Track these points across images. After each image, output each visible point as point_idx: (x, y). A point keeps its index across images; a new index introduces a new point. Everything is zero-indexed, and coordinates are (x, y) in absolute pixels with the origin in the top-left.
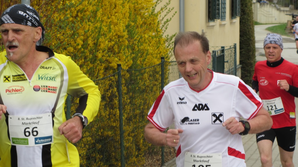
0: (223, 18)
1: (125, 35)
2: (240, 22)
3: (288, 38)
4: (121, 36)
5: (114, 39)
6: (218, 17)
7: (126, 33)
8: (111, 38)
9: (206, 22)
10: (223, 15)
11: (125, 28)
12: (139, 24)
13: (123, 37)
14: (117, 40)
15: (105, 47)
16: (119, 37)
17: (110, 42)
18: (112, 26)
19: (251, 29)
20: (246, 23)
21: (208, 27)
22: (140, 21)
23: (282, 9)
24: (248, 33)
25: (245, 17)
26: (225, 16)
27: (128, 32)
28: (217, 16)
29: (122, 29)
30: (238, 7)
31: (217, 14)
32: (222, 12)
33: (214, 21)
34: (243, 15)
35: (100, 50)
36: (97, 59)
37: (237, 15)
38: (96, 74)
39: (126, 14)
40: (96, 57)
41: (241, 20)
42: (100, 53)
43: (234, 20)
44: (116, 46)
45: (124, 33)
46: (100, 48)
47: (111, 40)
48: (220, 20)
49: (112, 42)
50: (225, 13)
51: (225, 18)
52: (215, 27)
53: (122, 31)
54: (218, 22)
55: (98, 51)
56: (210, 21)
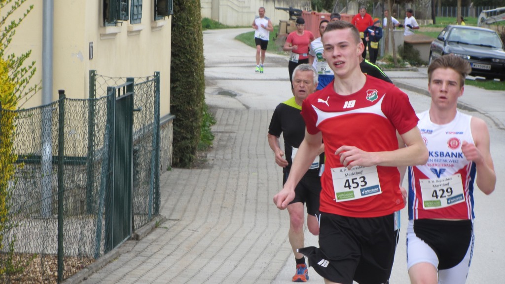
0: (136, 18)
2: (173, 25)
6: (126, 16)
9: (99, 26)
10: (136, 12)
19: (195, 40)
20: (186, 27)
21: (102, 35)
24: (188, 48)
25: (184, 15)
26: (139, 14)
28: (123, 14)
31: (122, 11)
32: (133, 6)
33: (116, 24)
34: (178, 12)
41: (175, 22)
43: (160, 23)
48: (129, 21)
50: (140, 8)
51: (139, 17)
52: (118, 36)
54: (124, 26)
56: (106, 23)
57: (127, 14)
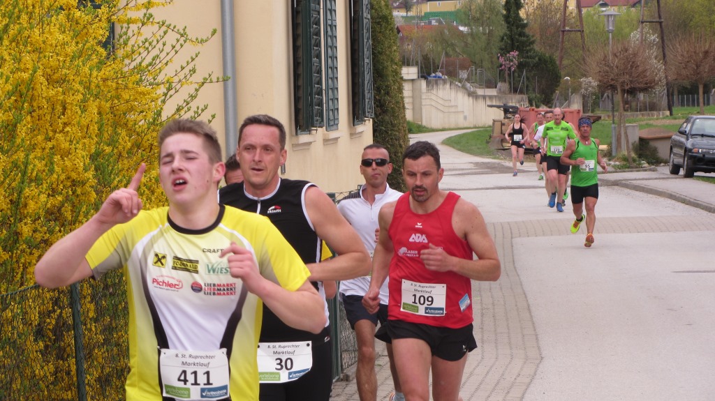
0: (332, 124)
1: (89, 179)
2: (375, 131)
3: (494, 163)
4: (79, 181)
5: (62, 190)
6: (320, 123)
7: (90, 174)
8: (54, 186)
9: (291, 135)
10: (331, 117)
11: (88, 161)
12: (124, 148)
13: (83, 183)
14: (71, 193)
15: (40, 209)
16: (74, 183)
17: (52, 196)
18: (56, 157)
20: (390, 132)
21: (295, 146)
22: (125, 141)
23: (480, 92)
25: (387, 118)
26: (336, 119)
27: (96, 170)
28: (317, 120)
29: (82, 164)
30: (367, 95)
31: (316, 116)
32: (328, 110)
33: (310, 131)
34: (380, 114)
35: (25, 217)
36: (20, 238)
37: (367, 114)
38: (19, 276)
39: (92, 128)
40: (17, 234)
41: (377, 126)
42: (26, 224)
43: (360, 128)
44: (68, 207)
45: (86, 174)
46: (26, 212)
47: (53, 192)
48: (325, 128)
49: (57, 196)
50: (336, 112)
51: (336, 122)
52: (312, 145)
53: (81, 169)
54: (319, 133)
55: (21, 220)
56: (299, 131)
57: (322, 120)
